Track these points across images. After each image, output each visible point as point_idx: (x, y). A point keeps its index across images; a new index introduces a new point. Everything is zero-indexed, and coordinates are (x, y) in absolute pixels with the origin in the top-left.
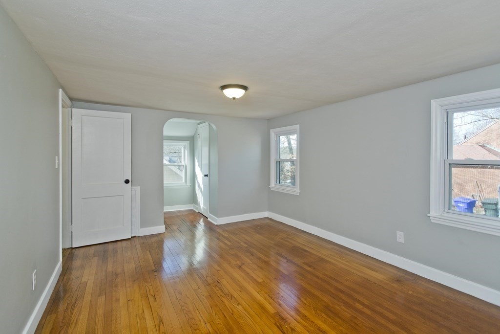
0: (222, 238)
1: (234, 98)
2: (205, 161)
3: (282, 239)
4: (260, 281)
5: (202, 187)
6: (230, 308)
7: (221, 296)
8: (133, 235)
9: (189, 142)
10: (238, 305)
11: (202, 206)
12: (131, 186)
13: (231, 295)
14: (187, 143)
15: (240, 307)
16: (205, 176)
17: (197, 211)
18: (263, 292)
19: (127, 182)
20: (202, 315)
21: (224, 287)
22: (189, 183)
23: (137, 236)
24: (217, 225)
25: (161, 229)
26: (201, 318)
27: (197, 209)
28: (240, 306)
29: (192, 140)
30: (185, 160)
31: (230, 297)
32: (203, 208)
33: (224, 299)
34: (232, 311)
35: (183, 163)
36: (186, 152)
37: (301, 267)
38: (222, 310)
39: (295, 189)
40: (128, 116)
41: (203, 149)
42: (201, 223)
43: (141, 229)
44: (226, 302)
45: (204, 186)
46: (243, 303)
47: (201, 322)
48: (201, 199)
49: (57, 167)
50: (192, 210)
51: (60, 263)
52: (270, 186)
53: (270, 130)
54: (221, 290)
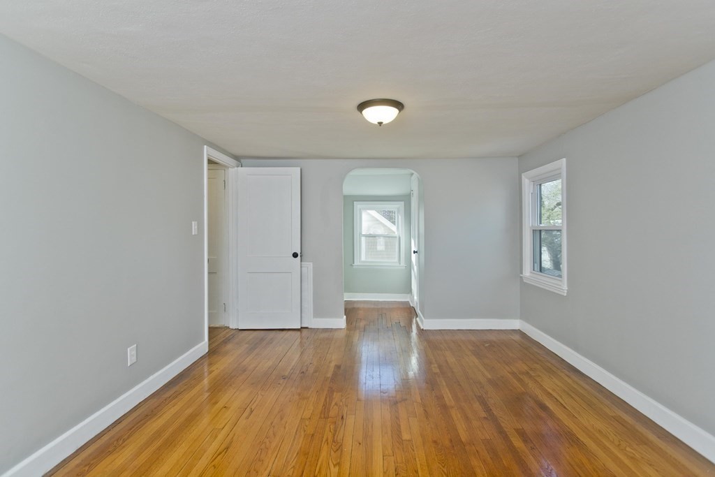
1: (380, 123)
3: (513, 374)
4: (406, 436)
6: (322, 464)
7: (327, 440)
8: (304, 326)
9: (403, 203)
10: (335, 466)
11: (415, 297)
12: (301, 261)
13: (342, 445)
14: (400, 205)
15: (334, 470)
17: (412, 305)
18: (392, 459)
19: (295, 255)
20: (276, 461)
21: (342, 430)
22: (403, 263)
23: (310, 327)
24: (423, 330)
25: (339, 323)
26: (270, 465)
27: (410, 301)
28: (337, 468)
30: (398, 230)
31: (335, 449)
32: (416, 300)
33: (325, 448)
34: (319, 472)
35: (396, 233)
36: (400, 217)
37: (506, 437)
38: (308, 463)
39: (560, 283)
40: (296, 171)
43: (315, 319)
44: (324, 454)
46: (346, 466)
47: (265, 470)
49: (196, 233)
50: (407, 303)
51: (203, 343)
52: (522, 273)
53: (521, 175)
54: (335, 431)
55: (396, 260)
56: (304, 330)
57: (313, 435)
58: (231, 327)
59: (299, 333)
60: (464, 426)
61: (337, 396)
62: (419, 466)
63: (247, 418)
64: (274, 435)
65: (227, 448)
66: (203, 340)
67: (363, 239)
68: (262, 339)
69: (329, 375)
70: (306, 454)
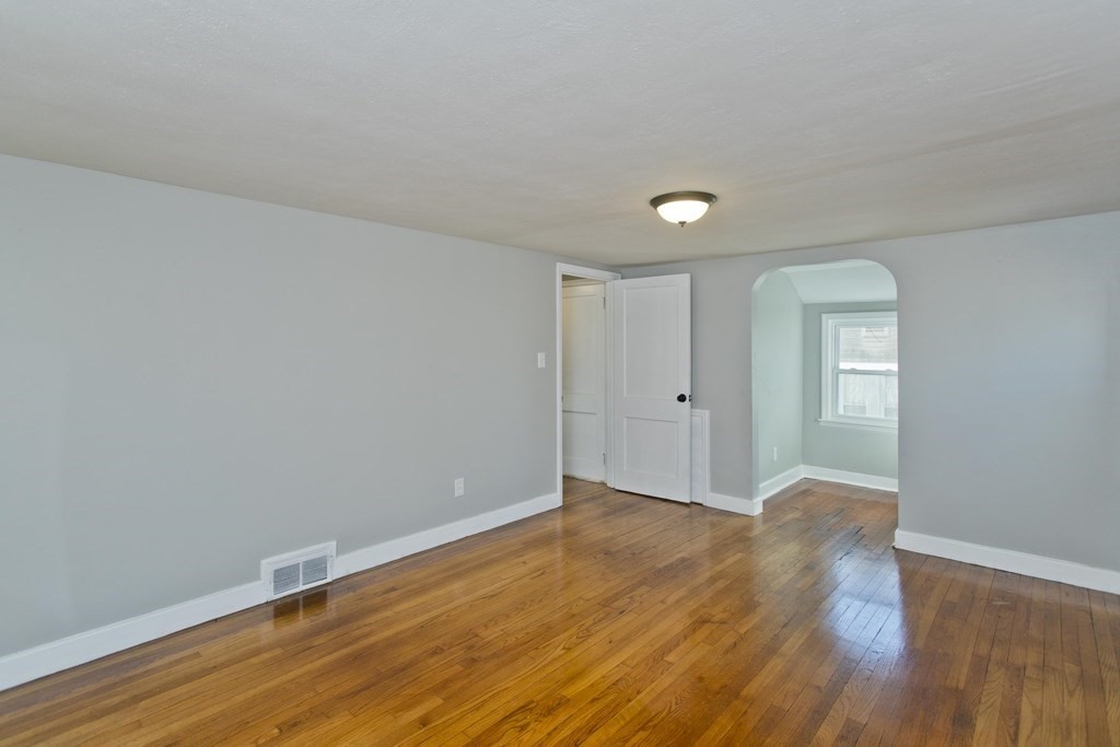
1: (682, 223)
3: (983, 658)
4: (671, 658)
6: (553, 642)
7: (582, 625)
8: (695, 500)
10: (564, 648)
12: (691, 407)
13: (591, 635)
18: (628, 669)
19: (682, 398)
20: (520, 622)
21: (608, 623)
23: (704, 504)
26: (512, 623)
28: (563, 651)
31: (581, 635)
33: (574, 630)
34: (545, 647)
38: (542, 636)
40: (686, 277)
43: (712, 494)
44: (565, 635)
46: (575, 653)
49: (544, 366)
51: (553, 495)
54: (600, 621)
56: (693, 506)
57: (574, 615)
58: (609, 485)
59: (682, 508)
60: (768, 681)
61: (644, 589)
62: (648, 689)
63: (533, 578)
64: (540, 601)
65: (493, 596)
66: (555, 491)
68: (629, 506)
69: (660, 566)
70: (550, 628)
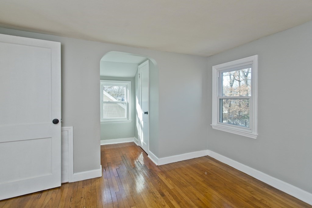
0: (167, 194)
2: (145, 99)
5: (142, 123)
11: (142, 141)
14: (129, 83)
16: (145, 113)
17: (138, 145)
19: (56, 122)
22: (130, 119)
23: (69, 182)
24: (158, 166)
25: (98, 172)
27: (137, 142)
29: (133, 80)
30: (128, 99)
32: (143, 142)
35: (125, 100)
36: (128, 91)
41: (143, 89)
42: (141, 157)
43: (75, 174)
45: (144, 122)
48: (141, 134)
50: (133, 143)
52: (211, 124)
53: (212, 67)
55: (126, 117)
56: (66, 185)
59: (60, 190)
67: (104, 105)
